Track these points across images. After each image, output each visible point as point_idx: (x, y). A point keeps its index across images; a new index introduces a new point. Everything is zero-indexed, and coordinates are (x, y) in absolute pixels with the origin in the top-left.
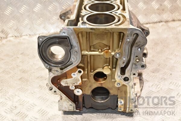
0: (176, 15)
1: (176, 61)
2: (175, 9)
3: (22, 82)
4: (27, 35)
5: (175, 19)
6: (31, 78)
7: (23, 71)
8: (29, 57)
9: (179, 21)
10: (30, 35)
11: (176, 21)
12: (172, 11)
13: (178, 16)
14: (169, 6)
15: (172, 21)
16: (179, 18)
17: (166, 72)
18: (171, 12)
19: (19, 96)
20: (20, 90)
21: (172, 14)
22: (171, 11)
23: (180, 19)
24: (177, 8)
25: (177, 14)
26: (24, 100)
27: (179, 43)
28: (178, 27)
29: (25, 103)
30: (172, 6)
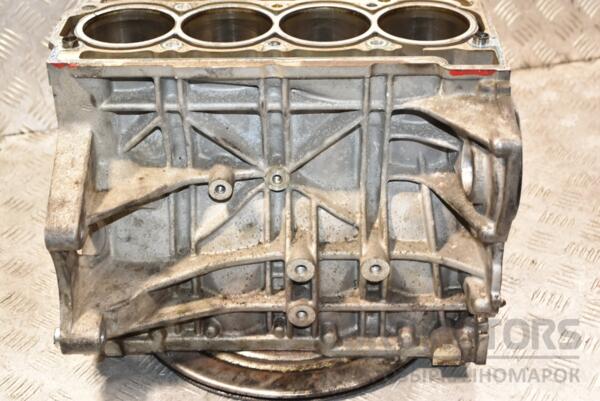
0: (535, 47)
1: (546, 212)
2: (529, 26)
3: (15, 313)
4: (22, 133)
5: (533, 61)
6: (44, 293)
7: (16, 267)
8: (35, 216)
9: (546, 70)
10: (32, 132)
11: (536, 67)
12: (521, 35)
13: (541, 51)
14: (511, 20)
15: (522, 68)
16: (543, 59)
17: (514, 255)
18: (516, 39)
19: (7, 364)
20: (8, 339)
21: (523, 44)
22: (517, 35)
23: (547, 62)
24: (538, 25)
25: (539, 43)
26: (26, 380)
27: (550, 149)
28: (544, 88)
29: (30, 392)
30: (521, 18)
